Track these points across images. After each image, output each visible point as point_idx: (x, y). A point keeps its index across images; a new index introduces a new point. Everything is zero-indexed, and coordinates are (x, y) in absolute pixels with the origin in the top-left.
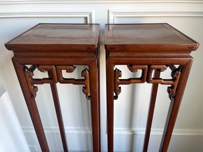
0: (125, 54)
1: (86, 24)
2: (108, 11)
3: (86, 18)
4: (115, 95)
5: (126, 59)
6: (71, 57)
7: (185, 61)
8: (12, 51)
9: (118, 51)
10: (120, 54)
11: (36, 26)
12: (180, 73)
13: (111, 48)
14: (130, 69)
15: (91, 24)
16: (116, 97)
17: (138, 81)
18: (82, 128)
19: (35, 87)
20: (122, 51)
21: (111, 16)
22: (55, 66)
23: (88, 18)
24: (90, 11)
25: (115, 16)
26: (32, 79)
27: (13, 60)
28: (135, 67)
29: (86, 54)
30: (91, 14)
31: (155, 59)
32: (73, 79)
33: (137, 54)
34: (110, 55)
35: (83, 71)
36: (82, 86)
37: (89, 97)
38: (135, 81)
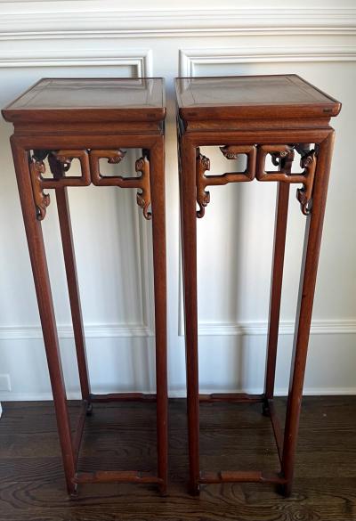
0: (215, 125)
1: (135, 78)
2: (180, 52)
3: (135, 67)
4: (198, 208)
5: (217, 134)
6: (117, 133)
7: (320, 136)
8: (11, 124)
9: (202, 120)
10: (205, 126)
11: (38, 83)
12: (314, 159)
13: (190, 114)
14: (224, 154)
15: (145, 79)
16: (201, 214)
17: (240, 177)
18: (123, 323)
19: (45, 196)
20: (208, 120)
21: (186, 62)
22: (89, 152)
23: (139, 67)
24: (142, 53)
25: (194, 61)
26: (42, 178)
27: (12, 140)
28: (233, 149)
29: (144, 128)
30: (145, 58)
31: (267, 133)
32: (120, 177)
33: (235, 124)
34: (188, 128)
35: (138, 161)
36: (136, 190)
37: (149, 214)
38: (235, 177)
